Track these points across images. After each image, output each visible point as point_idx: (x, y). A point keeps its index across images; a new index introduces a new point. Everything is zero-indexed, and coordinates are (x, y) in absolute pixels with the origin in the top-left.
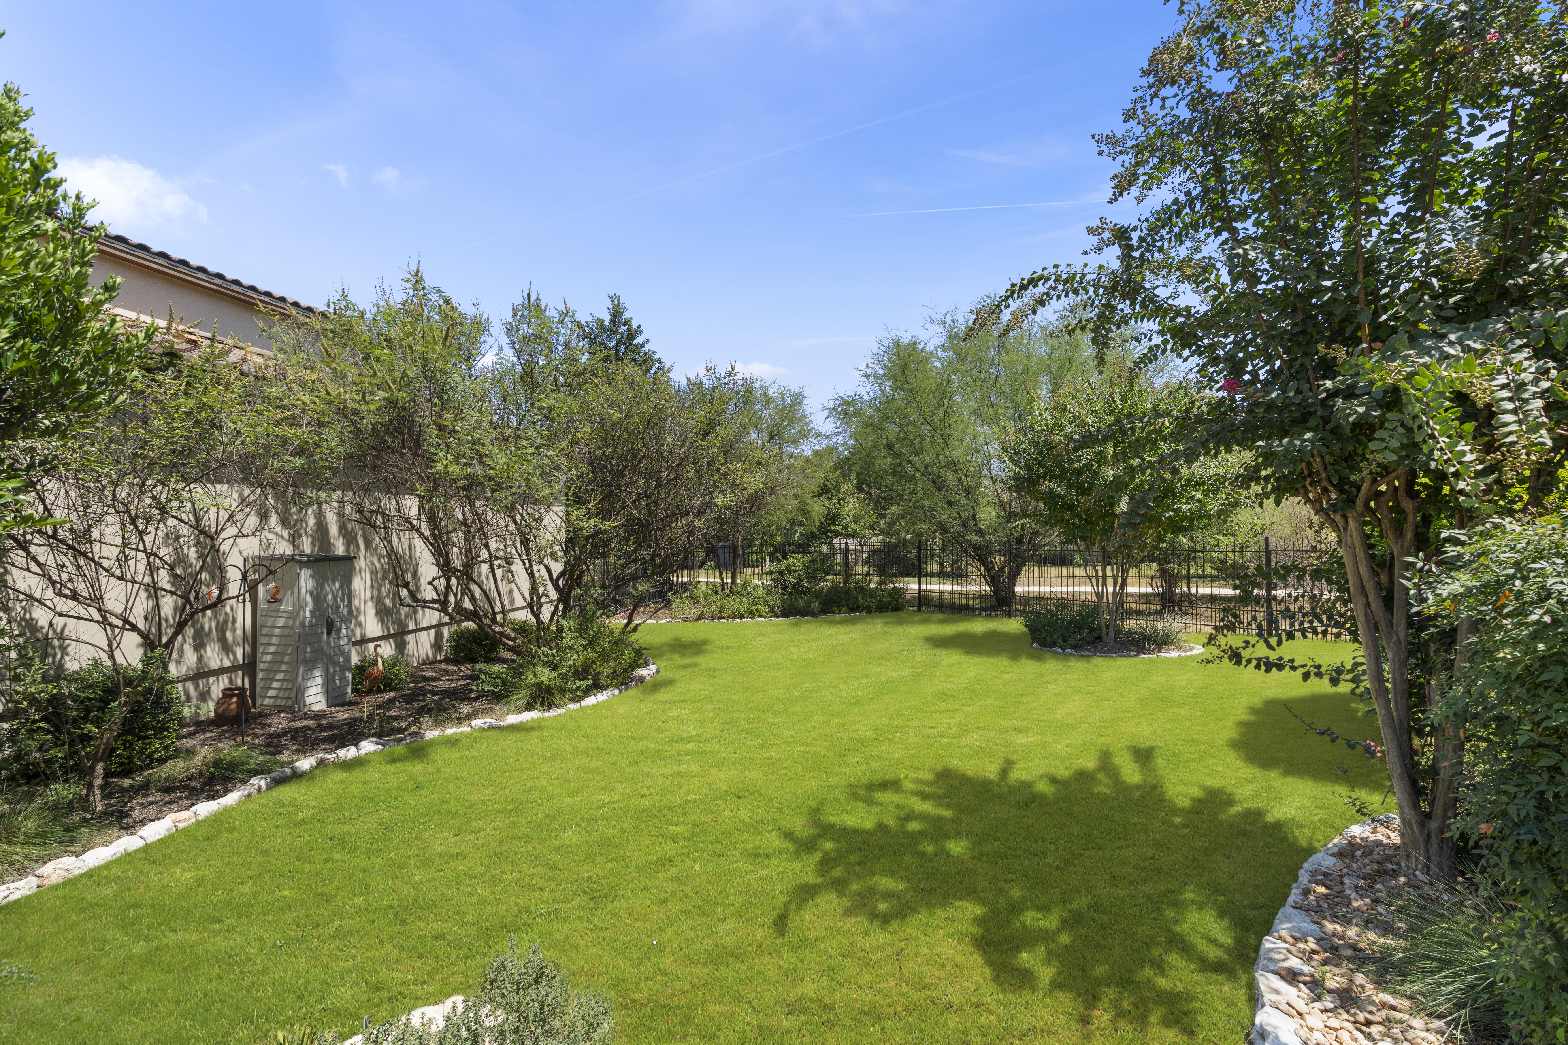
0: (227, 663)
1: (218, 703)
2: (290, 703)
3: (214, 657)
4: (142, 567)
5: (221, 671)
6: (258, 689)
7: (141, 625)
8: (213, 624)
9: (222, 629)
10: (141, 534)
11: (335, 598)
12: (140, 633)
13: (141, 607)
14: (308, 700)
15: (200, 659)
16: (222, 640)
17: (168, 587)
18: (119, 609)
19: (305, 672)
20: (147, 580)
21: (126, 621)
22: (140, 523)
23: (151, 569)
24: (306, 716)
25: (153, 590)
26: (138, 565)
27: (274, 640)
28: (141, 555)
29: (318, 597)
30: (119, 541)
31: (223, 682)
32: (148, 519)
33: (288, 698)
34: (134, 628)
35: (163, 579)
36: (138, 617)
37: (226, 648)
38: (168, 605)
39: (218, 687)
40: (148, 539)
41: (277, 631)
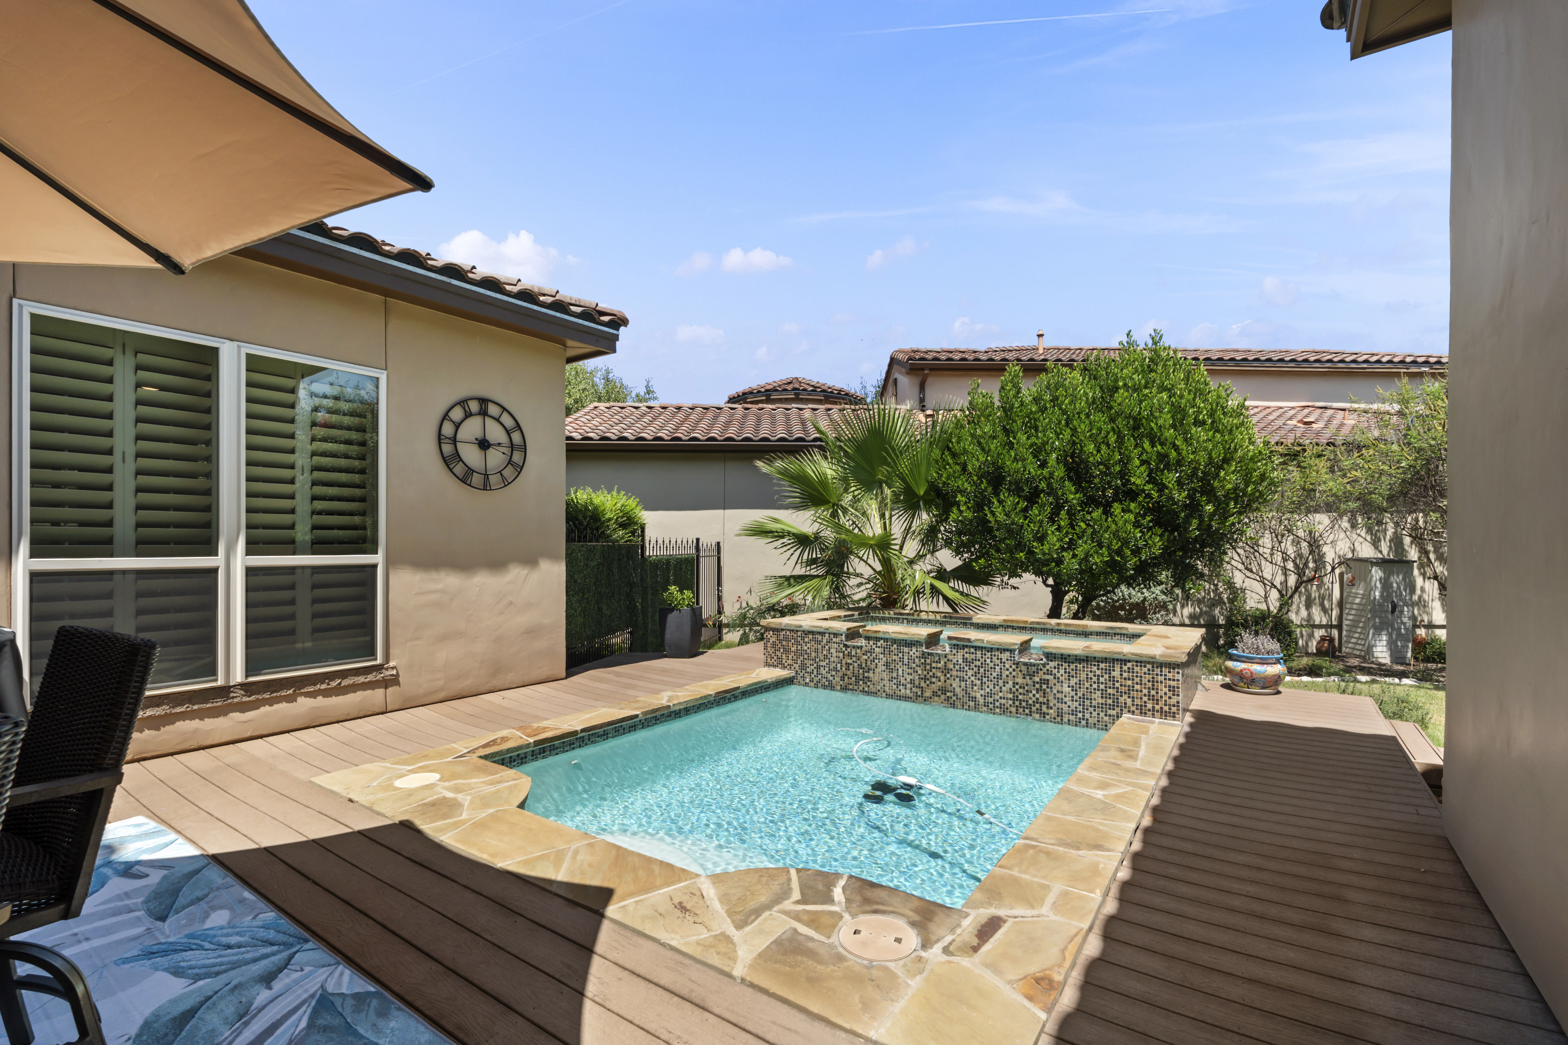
0: (1324, 622)
1: (1318, 643)
2: (1363, 653)
3: (1318, 617)
4: (1280, 558)
5: (1320, 626)
6: (1344, 639)
7: (1279, 587)
8: (1317, 595)
9: (1322, 598)
10: (1280, 542)
11: (1399, 588)
12: (1278, 590)
13: (1279, 580)
14: (1376, 654)
15: (1309, 615)
16: (1322, 605)
17: (1292, 569)
18: (1269, 578)
19: (1374, 634)
20: (1282, 564)
21: (1272, 584)
22: (1279, 537)
23: (1285, 560)
24: (1372, 662)
25: (1285, 571)
26: (1278, 557)
27: (1353, 612)
28: (1280, 553)
29: (1386, 584)
30: (1270, 546)
31: (1321, 632)
32: (1283, 536)
33: (1361, 650)
34: (1275, 587)
35: (1290, 565)
36: (1277, 583)
37: (1324, 610)
38: (1292, 580)
39: (1319, 633)
40: (1283, 545)
41: (1355, 606)
